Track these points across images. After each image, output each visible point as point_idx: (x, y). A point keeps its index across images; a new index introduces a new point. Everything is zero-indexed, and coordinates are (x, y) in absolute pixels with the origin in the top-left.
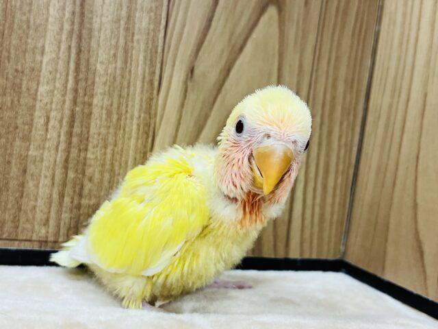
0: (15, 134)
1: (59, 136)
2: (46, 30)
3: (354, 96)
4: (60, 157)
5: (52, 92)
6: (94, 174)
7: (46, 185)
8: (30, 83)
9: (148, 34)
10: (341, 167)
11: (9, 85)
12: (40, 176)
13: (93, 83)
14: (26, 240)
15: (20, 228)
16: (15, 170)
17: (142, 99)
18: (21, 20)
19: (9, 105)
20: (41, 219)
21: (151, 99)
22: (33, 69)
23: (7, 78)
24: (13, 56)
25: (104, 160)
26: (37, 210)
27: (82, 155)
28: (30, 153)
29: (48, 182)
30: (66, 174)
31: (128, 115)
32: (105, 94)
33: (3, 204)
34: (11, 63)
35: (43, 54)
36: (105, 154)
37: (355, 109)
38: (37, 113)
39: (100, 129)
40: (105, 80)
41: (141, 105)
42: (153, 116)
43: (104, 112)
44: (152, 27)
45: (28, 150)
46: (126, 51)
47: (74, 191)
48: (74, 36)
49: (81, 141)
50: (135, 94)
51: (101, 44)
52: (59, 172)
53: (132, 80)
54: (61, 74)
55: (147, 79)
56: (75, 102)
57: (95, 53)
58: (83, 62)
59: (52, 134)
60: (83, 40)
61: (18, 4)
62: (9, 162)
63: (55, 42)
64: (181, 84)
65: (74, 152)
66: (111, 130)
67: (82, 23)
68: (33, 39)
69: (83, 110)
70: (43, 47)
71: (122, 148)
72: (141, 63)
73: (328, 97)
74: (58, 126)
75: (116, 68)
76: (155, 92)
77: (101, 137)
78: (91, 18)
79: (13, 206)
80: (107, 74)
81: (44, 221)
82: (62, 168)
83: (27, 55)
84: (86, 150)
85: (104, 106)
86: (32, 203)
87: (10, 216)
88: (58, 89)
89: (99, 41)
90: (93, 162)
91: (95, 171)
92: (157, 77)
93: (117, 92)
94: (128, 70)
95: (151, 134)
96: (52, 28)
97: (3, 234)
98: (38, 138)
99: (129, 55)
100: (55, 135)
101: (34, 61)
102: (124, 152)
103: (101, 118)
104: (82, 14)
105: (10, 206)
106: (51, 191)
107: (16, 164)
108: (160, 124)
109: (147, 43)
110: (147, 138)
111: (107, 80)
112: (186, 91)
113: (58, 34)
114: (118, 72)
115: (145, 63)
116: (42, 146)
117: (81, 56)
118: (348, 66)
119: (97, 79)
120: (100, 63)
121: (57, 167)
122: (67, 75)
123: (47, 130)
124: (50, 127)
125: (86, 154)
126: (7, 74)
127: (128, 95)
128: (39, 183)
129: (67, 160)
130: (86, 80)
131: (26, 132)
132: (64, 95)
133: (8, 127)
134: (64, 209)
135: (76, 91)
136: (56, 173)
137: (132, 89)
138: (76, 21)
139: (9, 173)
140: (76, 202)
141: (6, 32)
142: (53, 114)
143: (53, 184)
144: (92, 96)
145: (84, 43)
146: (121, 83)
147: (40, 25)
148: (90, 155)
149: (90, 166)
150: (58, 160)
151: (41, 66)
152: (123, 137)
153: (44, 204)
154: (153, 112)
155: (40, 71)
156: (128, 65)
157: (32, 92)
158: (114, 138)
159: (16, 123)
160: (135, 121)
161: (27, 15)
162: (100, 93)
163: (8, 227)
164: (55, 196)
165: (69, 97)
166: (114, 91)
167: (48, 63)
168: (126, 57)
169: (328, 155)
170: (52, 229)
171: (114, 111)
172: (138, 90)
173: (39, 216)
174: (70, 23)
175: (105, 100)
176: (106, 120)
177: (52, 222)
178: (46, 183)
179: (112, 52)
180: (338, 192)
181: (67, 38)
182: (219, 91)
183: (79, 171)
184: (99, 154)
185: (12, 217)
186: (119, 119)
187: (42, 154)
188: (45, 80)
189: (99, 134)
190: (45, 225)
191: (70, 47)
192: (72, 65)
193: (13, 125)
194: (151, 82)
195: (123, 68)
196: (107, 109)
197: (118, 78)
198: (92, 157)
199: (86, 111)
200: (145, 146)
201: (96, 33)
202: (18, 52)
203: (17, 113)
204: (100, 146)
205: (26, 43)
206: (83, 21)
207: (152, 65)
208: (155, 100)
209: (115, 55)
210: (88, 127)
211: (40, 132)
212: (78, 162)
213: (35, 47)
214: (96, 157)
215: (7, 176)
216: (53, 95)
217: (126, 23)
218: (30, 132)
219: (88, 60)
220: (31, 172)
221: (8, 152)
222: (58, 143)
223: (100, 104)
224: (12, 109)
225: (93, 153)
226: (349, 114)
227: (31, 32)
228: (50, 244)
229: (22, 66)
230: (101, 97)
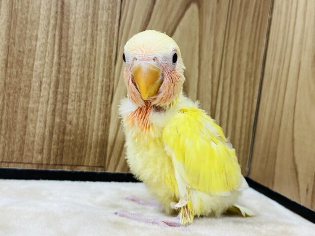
0: (20, 93)
1: (49, 94)
2: (38, 24)
3: (254, 64)
4: (50, 108)
5: (44, 65)
6: (73, 119)
7: (41, 127)
8: (29, 60)
9: (108, 25)
10: (246, 113)
11: (15, 61)
12: (36, 120)
13: (71, 59)
14: (28, 163)
15: (24, 156)
16: (20, 117)
17: (104, 69)
18: (22, 18)
19: (15, 74)
20: (38, 150)
21: (110, 69)
22: (30, 50)
23: (13, 57)
24: (17, 41)
25: (79, 110)
26: (35, 143)
27: (65, 106)
28: (30, 105)
29: (42, 125)
30: (54, 119)
31: (95, 80)
32: (79, 65)
33: (13, 139)
34: (16, 46)
35: (37, 40)
36: (80, 105)
37: (255, 72)
38: (34, 79)
39: (76, 89)
40: (78, 56)
41: (103, 73)
42: (112, 80)
43: (79, 77)
44: (110, 20)
45: (28, 103)
46: (92, 37)
47: (60, 131)
48: (58, 28)
49: (63, 97)
50: (99, 66)
51: (75, 32)
52: (49, 118)
53: (97, 56)
54: (49, 54)
55: (107, 55)
56: (59, 72)
57: (72, 38)
58: (64, 45)
59: (44, 93)
60: (63, 30)
61: (20, 8)
62: (16, 112)
63: (45, 32)
65: (59, 105)
66: (84, 90)
67: (62, 19)
68: (30, 30)
69: (64, 76)
70: (37, 36)
71: (91, 102)
72: (103, 44)
73: (236, 65)
74: (48, 87)
75: (86, 48)
76: (113, 64)
77: (77, 94)
78: (69, 15)
79: (19, 141)
80: (80, 53)
81: (40, 151)
82: (51, 116)
83: (26, 41)
84: (67, 103)
85: (79, 74)
86: (32, 139)
87: (17, 147)
88: (48, 63)
89: (74, 31)
90: (71, 112)
91: (73, 117)
92: (114, 54)
93: (87, 64)
94: (94, 49)
95: (111, 92)
96: (43, 22)
97: (13, 159)
98: (35, 95)
99: (95, 39)
100: (46, 93)
101: (31, 45)
102: (93, 104)
103: (77, 82)
104: (62, 13)
105: (17, 140)
106: (44, 130)
107: (20, 113)
108: (117, 85)
109: (107, 31)
110: (108, 95)
111: (80, 57)
113: (46, 26)
114: (88, 51)
115: (106, 44)
116: (37, 101)
117: (63, 41)
118: (250, 43)
119: (73, 56)
120: (75, 45)
121: (48, 115)
122: (53, 53)
123: (40, 90)
124: (42, 88)
125: (67, 106)
126: (14, 54)
127: (95, 66)
128: (36, 126)
129: (54, 110)
130: (66, 57)
131: (27, 92)
132: (51, 67)
133: (15, 89)
134: (53, 143)
135: (59, 64)
136: (48, 119)
137: (97, 62)
138: (58, 17)
139: (16, 119)
140: (61, 138)
141: (12, 26)
142: (44, 80)
143: (45, 126)
144: (70, 67)
145: (64, 33)
146: (90, 58)
147: (35, 21)
148: (70, 107)
149: (70, 114)
150: (48, 110)
151: (36, 48)
152: (92, 94)
153: (40, 139)
154: (112, 77)
155: (35, 52)
156: (94, 46)
157: (30, 65)
158: (86, 95)
159: (20, 86)
160: (100, 84)
161: (26, 14)
162: (76, 66)
163: (16, 155)
164: (47, 134)
165: (55, 69)
166: (85, 64)
167: (40, 46)
168: (93, 41)
169: (236, 105)
170: (45, 156)
171: (86, 77)
172: (102, 63)
173: (37, 147)
174: (54, 19)
175: (79, 70)
176: (80, 83)
177: (45, 151)
178: (41, 125)
179: (83, 38)
180: (244, 130)
181: (53, 29)
183: (63, 118)
184: (75, 106)
185: (18, 148)
186: (89, 83)
187: (38, 106)
188: (39, 58)
189: (76, 93)
190: (40, 153)
191: (55, 35)
192: (56, 47)
193: (18, 87)
194: (110, 57)
195: (91, 49)
196: (80, 76)
197: (88, 55)
199: (67, 77)
200: (107, 101)
201: (72, 26)
202: (20, 39)
203: (20, 79)
204: (76, 101)
205: (25, 33)
206: (63, 17)
207: (111, 46)
208: (113, 70)
209: (85, 40)
210: (68, 88)
211: (36, 92)
212: (62, 111)
213: (32, 36)
214: (74, 108)
215: (15, 121)
216: (44, 67)
217: (92, 18)
218: (29, 92)
219: (67, 44)
220: (31, 118)
221: (15, 105)
222: (48, 100)
223: (76, 73)
224: (17, 76)
225: (72, 105)
226: (251, 76)
227: (29, 26)
228: (44, 166)
229: (23, 49)
230: (76, 68)
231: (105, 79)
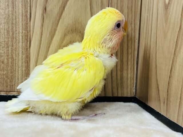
3: (133, 14)
6: (4, 60)
17: (22, 24)
21: (27, 24)
25: (8, 53)
31: (17, 32)
32: (5, 23)
36: (8, 50)
39: (5, 39)
40: (4, 16)
41: (22, 27)
42: (29, 31)
43: (6, 31)
50: (19, 22)
53: (17, 16)
55: (24, 15)
64: (41, 15)
66: (10, 39)
71: (16, 47)
72: (20, 7)
75: (9, 11)
76: (29, 20)
77: (5, 43)
80: (5, 14)
85: (5, 29)
90: (3, 54)
91: (4, 58)
92: (29, 13)
93: (10, 22)
94: (14, 11)
95: (29, 40)
99: (15, 4)
102: (17, 49)
103: (5, 34)
108: (33, 35)
110: (27, 42)
111: (5, 17)
112: (44, 19)
114: (10, 13)
115: (22, 7)
120: (2, 9)
127: (16, 23)
137: (17, 20)
146: (12, 18)
152: (16, 42)
154: (28, 30)
156: (14, 9)
158: (12, 43)
160: (20, 34)
162: (3, 23)
166: (9, 21)
171: (10, 31)
172: (21, 20)
175: (6, 26)
176: (7, 35)
179: (7, 4)
182: (60, 17)
184: (5, 50)
186: (13, 34)
189: (4, 42)
194: (26, 16)
195: (12, 11)
196: (7, 30)
197: (11, 15)
198: (2, 52)
200: (26, 46)
204: (5, 47)
207: (26, 8)
208: (29, 24)
209: (8, 5)
214: (4, 52)
223: (3, 28)
225: (3, 50)
230: (4, 25)
231: (24, 31)
